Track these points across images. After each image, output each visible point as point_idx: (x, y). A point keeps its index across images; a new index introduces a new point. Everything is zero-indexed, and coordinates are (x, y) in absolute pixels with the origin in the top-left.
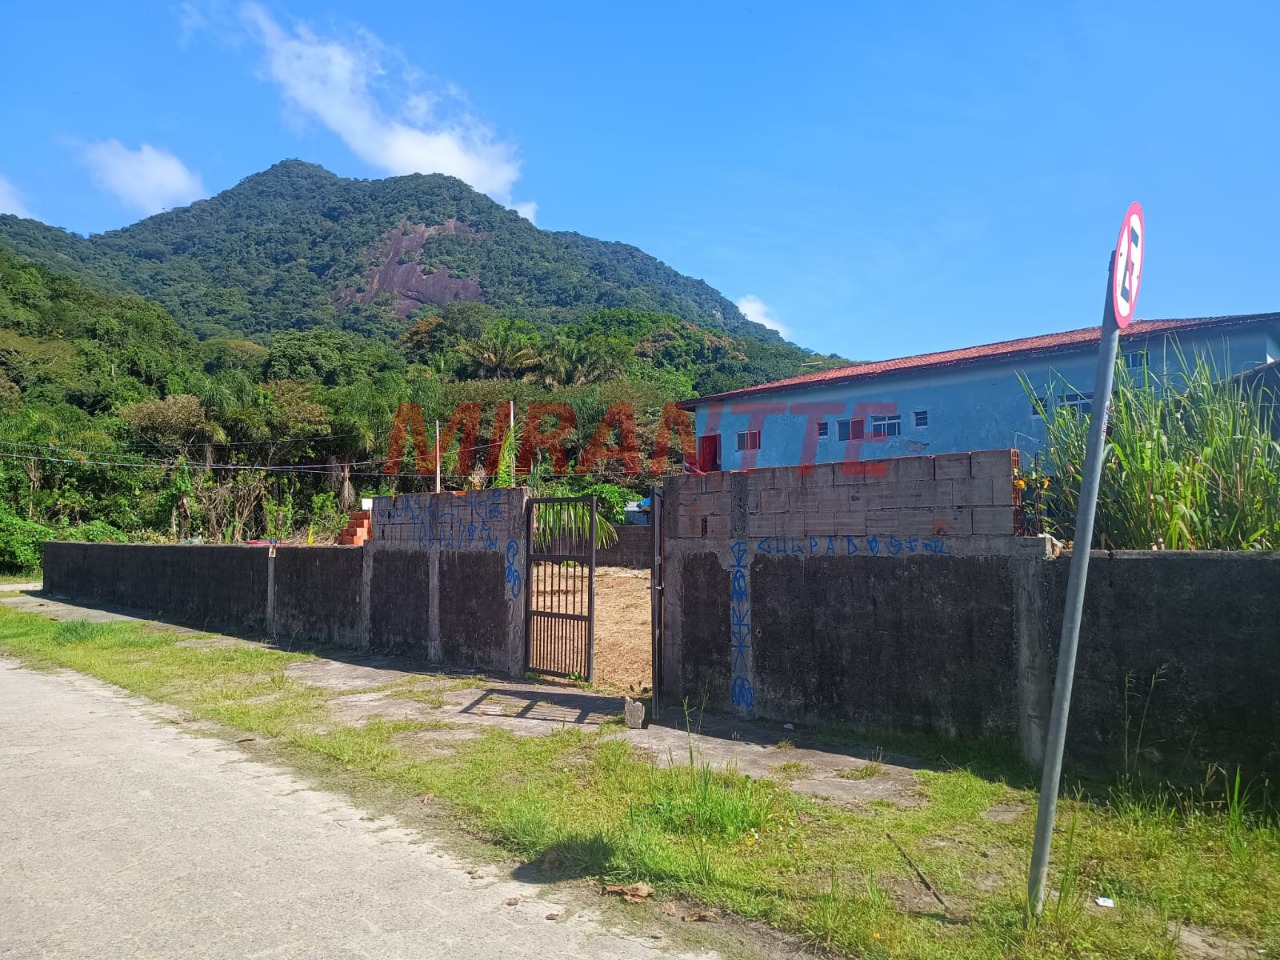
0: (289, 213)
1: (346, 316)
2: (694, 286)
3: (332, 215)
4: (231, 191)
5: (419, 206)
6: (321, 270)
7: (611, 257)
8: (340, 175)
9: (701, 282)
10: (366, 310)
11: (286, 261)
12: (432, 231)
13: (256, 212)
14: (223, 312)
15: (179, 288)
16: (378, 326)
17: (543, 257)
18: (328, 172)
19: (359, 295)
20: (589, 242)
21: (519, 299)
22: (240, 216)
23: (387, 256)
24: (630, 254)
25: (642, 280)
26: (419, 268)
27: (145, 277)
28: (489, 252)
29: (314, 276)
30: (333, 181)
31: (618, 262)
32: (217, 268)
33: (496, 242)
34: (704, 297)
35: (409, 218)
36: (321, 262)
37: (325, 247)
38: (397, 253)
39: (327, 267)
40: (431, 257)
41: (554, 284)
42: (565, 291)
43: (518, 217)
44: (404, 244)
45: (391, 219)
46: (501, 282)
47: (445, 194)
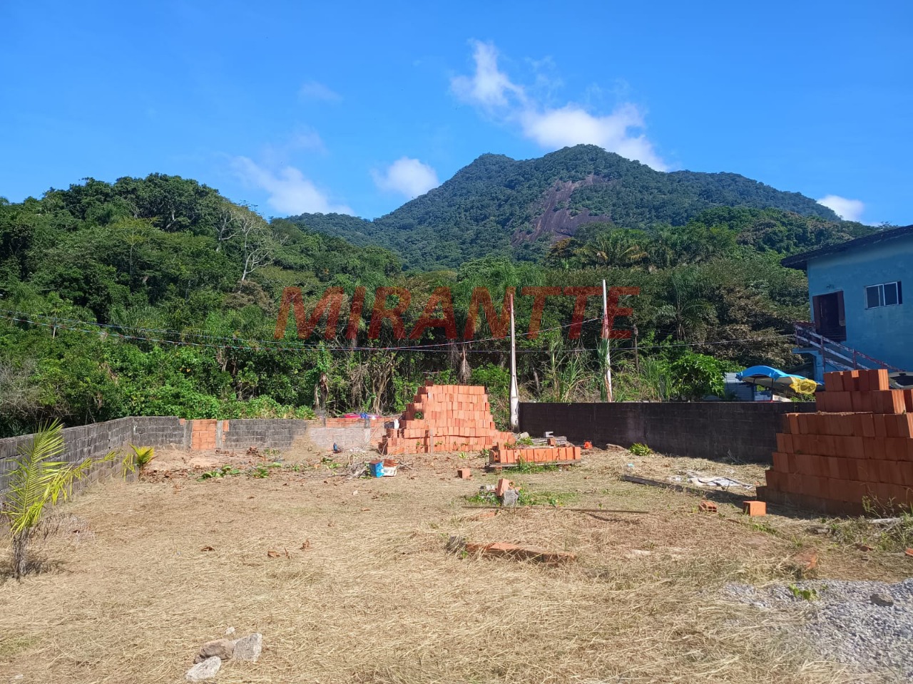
0: (485, 189)
1: (520, 251)
2: (791, 198)
3: (511, 185)
4: (450, 181)
5: (567, 169)
6: (503, 223)
7: (717, 184)
8: (517, 159)
9: (798, 195)
10: (533, 245)
11: (483, 220)
12: (577, 185)
13: (465, 191)
14: (446, 257)
15: (420, 245)
16: (541, 255)
17: (660, 191)
18: (509, 158)
19: (528, 236)
20: (697, 176)
21: (642, 225)
22: (455, 195)
23: (546, 207)
24: (733, 180)
25: (744, 198)
26: (568, 212)
27: (403, 241)
28: (618, 193)
29: (500, 227)
30: (512, 163)
31: (723, 187)
32: (442, 229)
33: (623, 186)
34: (801, 206)
35: (561, 179)
36: (504, 217)
37: (506, 207)
38: (553, 203)
39: (508, 220)
40: (576, 203)
41: (669, 210)
42: (678, 214)
43: (639, 165)
44: (557, 197)
45: (549, 181)
46: (628, 215)
47: (586, 158)
